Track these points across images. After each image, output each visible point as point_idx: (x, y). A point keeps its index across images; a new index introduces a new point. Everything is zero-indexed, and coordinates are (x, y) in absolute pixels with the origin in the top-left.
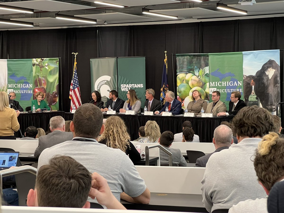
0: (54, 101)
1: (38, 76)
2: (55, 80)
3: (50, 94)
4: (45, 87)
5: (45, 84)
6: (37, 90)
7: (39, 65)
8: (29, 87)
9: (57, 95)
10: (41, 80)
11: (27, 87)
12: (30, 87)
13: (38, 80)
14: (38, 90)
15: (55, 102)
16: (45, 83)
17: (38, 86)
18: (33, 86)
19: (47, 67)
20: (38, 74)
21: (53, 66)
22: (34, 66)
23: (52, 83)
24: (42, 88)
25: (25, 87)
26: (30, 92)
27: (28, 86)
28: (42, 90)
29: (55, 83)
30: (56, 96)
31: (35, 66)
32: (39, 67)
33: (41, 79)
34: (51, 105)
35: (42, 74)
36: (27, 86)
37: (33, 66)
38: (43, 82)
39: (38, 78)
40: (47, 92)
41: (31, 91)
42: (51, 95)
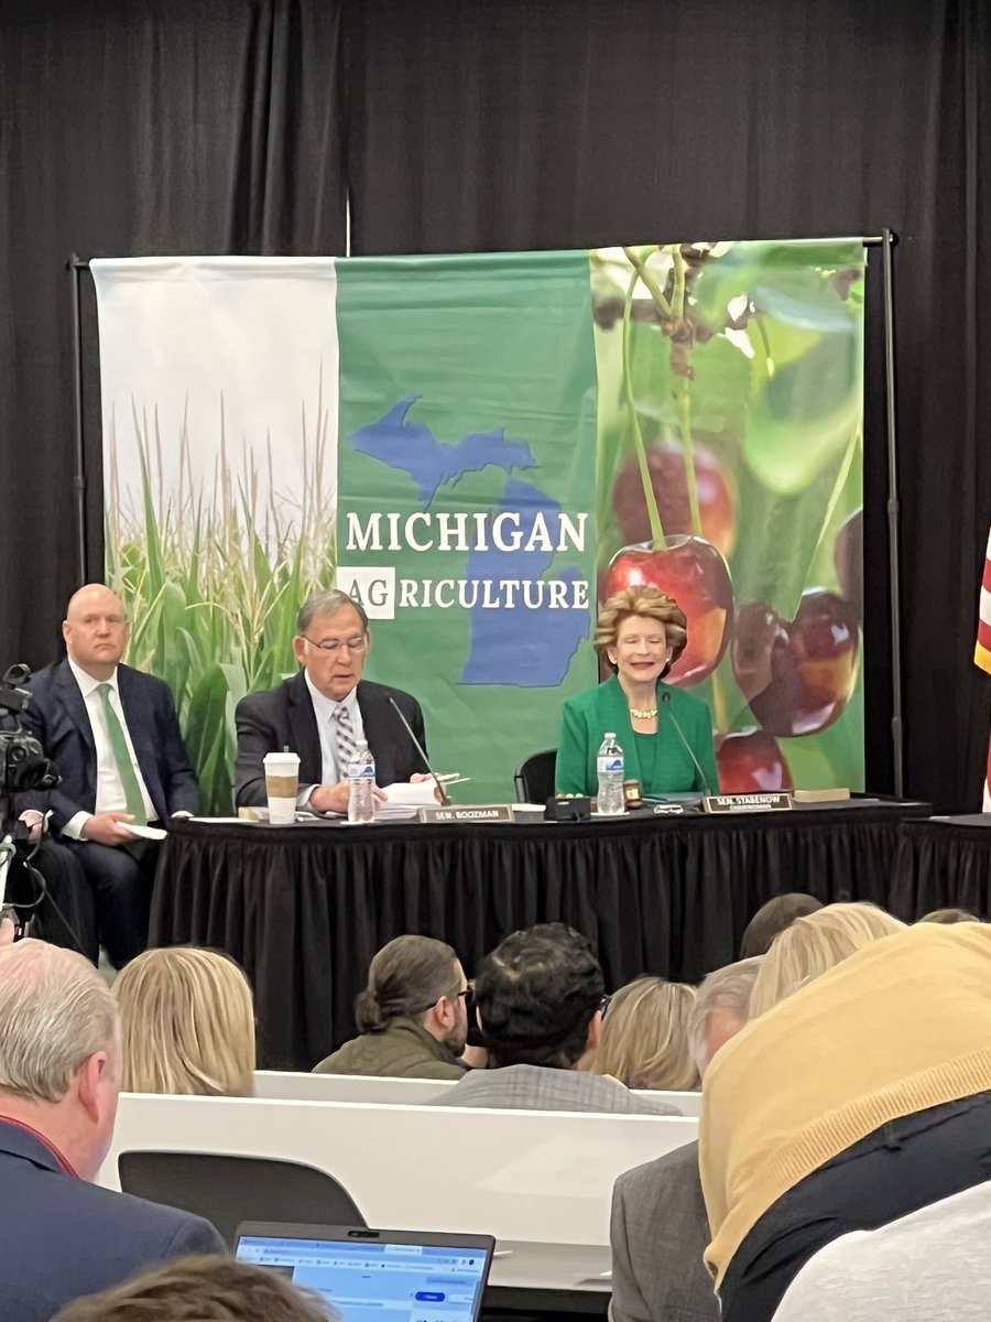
0: (817, 697)
1: (652, 428)
2: (830, 470)
3: (770, 618)
4: (724, 547)
5: (718, 509)
6: (635, 577)
7: (661, 318)
8: (555, 541)
9: (841, 635)
10: (682, 474)
11: (538, 544)
12: (562, 547)
13: (654, 473)
14: (649, 575)
15: (829, 709)
16: (722, 496)
17: (649, 537)
18: (597, 536)
19: (738, 338)
20: (645, 408)
21: (805, 324)
22: (607, 324)
23: (790, 501)
24: (687, 553)
25: (516, 545)
26: (569, 597)
27: (545, 537)
28: (690, 578)
29: (824, 501)
30: (832, 638)
31: (619, 324)
32: (665, 332)
33: (681, 458)
34: (782, 735)
35: (694, 410)
36: (534, 537)
37: (596, 329)
38: (698, 491)
39: (650, 452)
40: (745, 597)
41: (576, 584)
42: (785, 635)
